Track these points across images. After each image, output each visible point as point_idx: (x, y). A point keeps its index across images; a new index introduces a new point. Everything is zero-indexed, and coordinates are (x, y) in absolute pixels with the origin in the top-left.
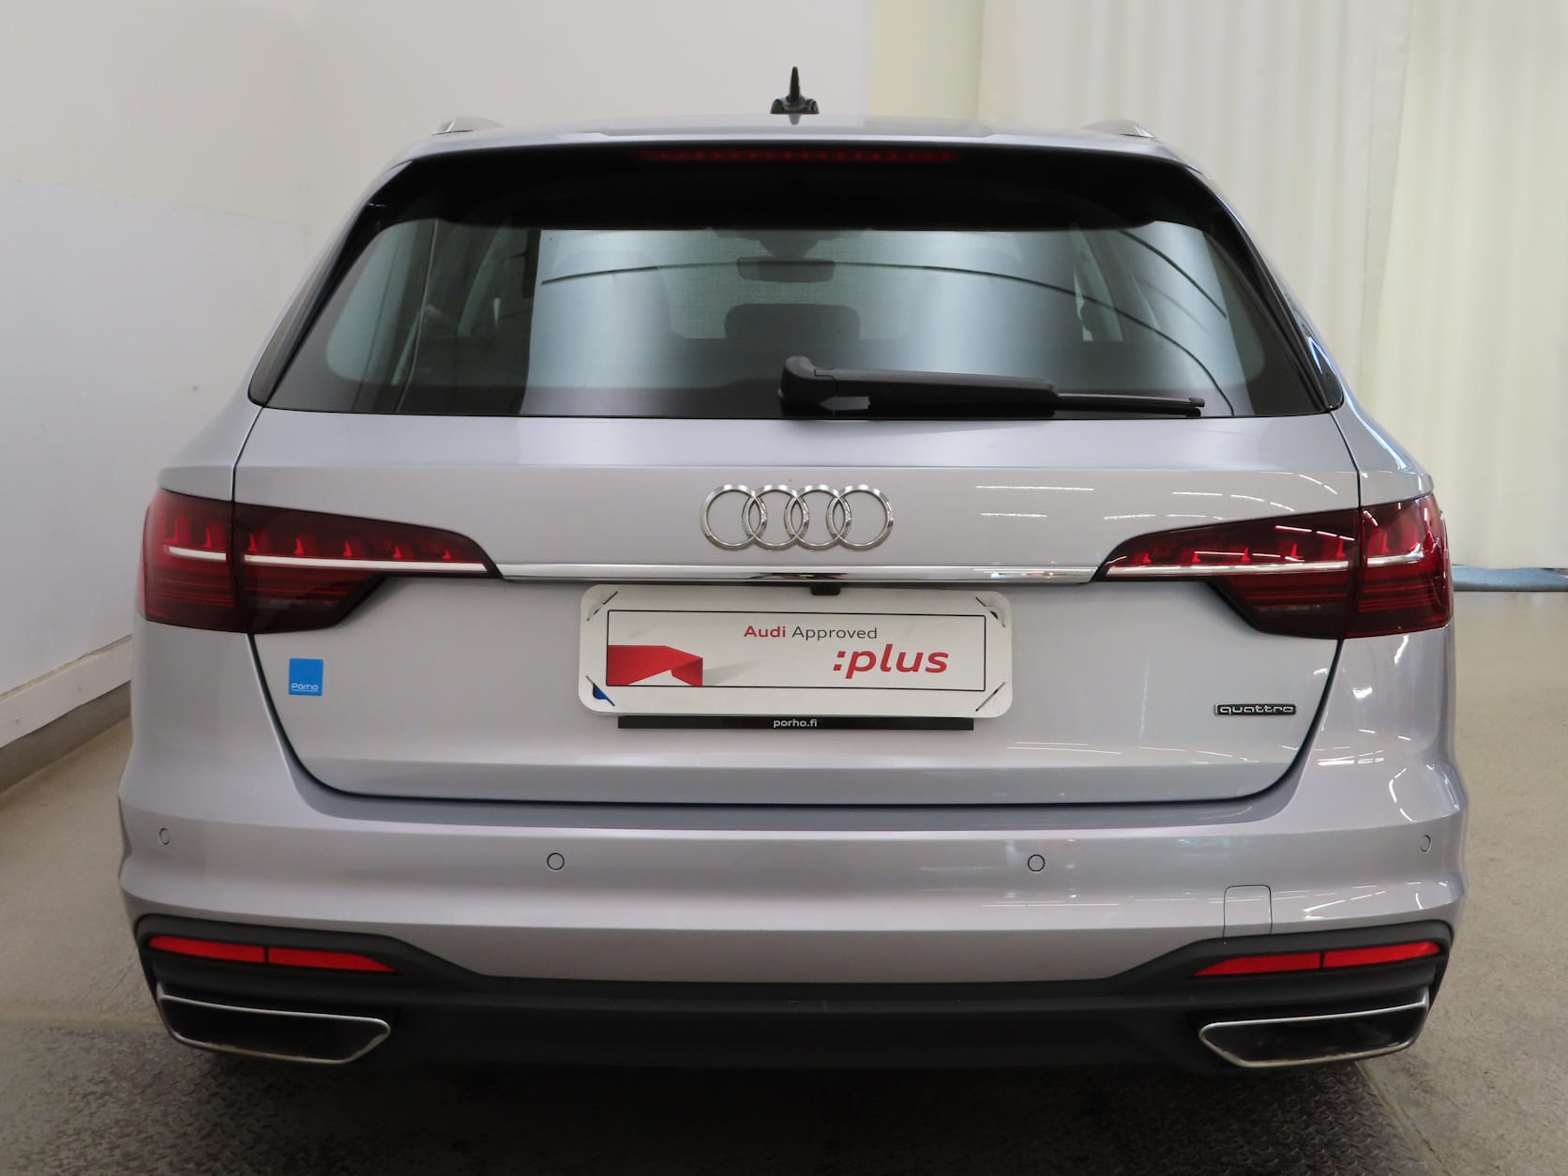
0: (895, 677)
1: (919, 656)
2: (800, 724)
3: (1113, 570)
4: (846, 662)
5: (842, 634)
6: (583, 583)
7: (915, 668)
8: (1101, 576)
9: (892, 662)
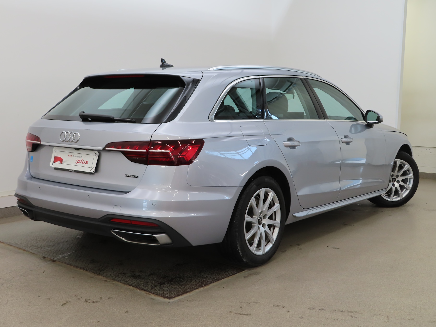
0: (82, 164)
1: (85, 161)
2: (72, 171)
3: (107, 149)
4: (77, 161)
5: (78, 157)
6: (54, 146)
7: (84, 163)
8: (104, 149)
9: (82, 162)
